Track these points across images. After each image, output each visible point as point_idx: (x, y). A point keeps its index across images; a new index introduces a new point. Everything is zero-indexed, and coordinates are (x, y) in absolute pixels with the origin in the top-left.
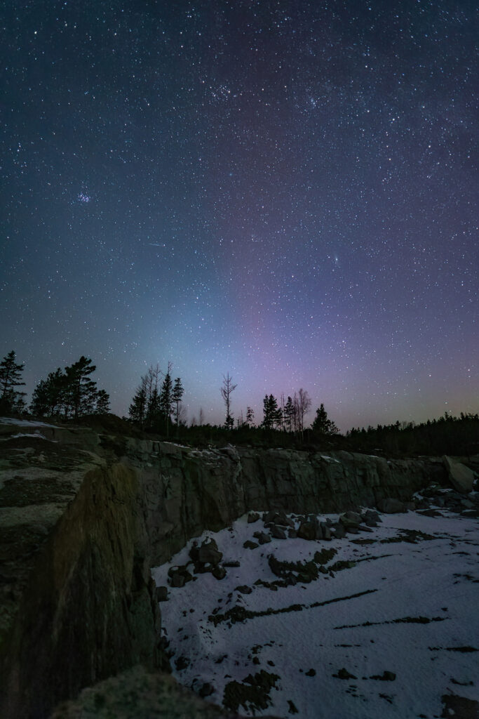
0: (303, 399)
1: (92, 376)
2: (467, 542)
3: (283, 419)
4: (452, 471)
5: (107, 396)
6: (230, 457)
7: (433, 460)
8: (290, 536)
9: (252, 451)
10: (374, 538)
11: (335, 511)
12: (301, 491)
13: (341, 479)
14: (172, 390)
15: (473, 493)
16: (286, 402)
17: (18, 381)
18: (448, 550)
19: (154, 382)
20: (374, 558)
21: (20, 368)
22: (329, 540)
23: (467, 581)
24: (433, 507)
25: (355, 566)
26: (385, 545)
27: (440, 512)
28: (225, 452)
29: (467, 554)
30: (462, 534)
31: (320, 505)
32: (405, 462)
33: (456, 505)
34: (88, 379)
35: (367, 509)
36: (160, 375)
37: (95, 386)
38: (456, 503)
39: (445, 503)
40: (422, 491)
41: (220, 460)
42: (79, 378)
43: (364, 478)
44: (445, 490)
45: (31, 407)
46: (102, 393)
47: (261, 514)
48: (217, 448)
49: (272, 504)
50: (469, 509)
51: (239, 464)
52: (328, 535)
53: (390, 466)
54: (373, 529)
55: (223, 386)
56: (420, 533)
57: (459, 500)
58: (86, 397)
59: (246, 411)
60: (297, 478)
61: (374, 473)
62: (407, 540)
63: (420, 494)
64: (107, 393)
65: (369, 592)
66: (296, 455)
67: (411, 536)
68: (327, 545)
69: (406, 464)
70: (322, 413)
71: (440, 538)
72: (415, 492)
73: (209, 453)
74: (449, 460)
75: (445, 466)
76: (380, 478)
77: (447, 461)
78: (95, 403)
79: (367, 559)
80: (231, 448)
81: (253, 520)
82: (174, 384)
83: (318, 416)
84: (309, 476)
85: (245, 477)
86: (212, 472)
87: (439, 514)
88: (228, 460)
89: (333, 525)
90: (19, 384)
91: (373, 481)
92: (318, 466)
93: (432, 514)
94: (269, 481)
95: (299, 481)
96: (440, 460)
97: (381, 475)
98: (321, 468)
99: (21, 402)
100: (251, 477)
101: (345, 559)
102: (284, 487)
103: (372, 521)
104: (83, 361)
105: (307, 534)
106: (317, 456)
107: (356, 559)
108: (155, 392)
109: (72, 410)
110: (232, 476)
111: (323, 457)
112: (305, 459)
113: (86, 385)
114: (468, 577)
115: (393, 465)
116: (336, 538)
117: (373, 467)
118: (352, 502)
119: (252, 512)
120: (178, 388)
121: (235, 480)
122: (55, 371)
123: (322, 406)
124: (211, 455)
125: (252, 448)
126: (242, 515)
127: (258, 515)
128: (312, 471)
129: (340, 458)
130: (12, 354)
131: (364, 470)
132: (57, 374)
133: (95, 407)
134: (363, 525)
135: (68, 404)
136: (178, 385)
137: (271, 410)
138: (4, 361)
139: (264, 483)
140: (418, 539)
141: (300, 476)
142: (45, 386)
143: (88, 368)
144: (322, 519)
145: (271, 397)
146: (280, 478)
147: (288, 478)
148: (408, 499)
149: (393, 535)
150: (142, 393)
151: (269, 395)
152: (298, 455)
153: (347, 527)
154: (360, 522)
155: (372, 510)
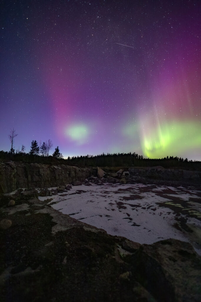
0: (49, 144)
2: (95, 192)
6: (11, 166)
7: (94, 168)
9: (22, 164)
10: (67, 194)
11: (56, 186)
12: (43, 179)
13: (60, 175)
15: (103, 178)
18: (89, 195)
20: (66, 200)
22: (51, 196)
24: (90, 183)
25: (58, 203)
26: (71, 195)
27: (92, 184)
29: (94, 195)
30: (95, 190)
31: (50, 184)
39: (94, 181)
40: (88, 178)
43: (69, 174)
44: (95, 178)
49: (30, 185)
50: (100, 183)
51: (15, 169)
52: (51, 194)
53: (79, 170)
54: (68, 191)
55: (10, 134)
56: (83, 191)
57: (98, 181)
60: (42, 175)
61: (73, 173)
62: (78, 193)
65: (60, 209)
67: (80, 192)
68: (49, 198)
69: (85, 169)
70: (57, 150)
71: (88, 192)
72: (86, 178)
74: (98, 168)
75: (97, 170)
76: (75, 174)
79: (63, 200)
80: (12, 163)
84: (48, 174)
85: (18, 175)
87: (91, 185)
89: (54, 191)
91: (72, 175)
92: (52, 170)
93: (89, 185)
94: (29, 176)
96: (96, 168)
97: (75, 172)
100: (21, 175)
101: (55, 201)
103: (68, 188)
105: (43, 195)
106: (52, 167)
107: (60, 200)
111: (55, 167)
112: (47, 167)
114: (91, 201)
116: (54, 195)
117: (73, 171)
118: (63, 183)
119: (20, 189)
123: (58, 147)
125: (23, 163)
128: (49, 172)
129: (62, 167)
131: (70, 172)
134: (65, 190)
139: (27, 177)
140: (82, 193)
141: (44, 174)
144: (50, 189)
145: (35, 141)
146: (35, 175)
147: (38, 175)
148: (83, 181)
149: (74, 192)
152: (44, 166)
153: (59, 191)
154: (64, 189)
155: (70, 185)
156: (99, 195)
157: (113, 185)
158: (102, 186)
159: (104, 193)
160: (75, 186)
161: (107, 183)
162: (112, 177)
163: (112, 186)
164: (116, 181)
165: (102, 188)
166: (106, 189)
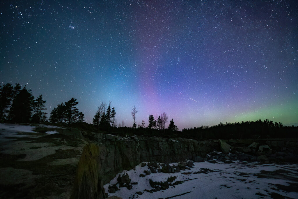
0: (165, 117)
1: (77, 106)
2: (226, 173)
3: (157, 125)
4: (222, 146)
5: (83, 115)
6: (135, 140)
7: (215, 141)
8: (158, 172)
9: (144, 138)
10: (191, 172)
11: (176, 161)
12: (163, 154)
13: (179, 149)
14: (111, 113)
15: (230, 154)
16: (158, 118)
17: (43, 108)
18: (219, 176)
19: (103, 109)
20: (191, 180)
21: (44, 102)
22: (174, 173)
23: (225, 187)
24: (214, 160)
25: (183, 183)
26: (195, 174)
27: (217, 161)
28: (133, 138)
29: (226, 177)
30: (224, 170)
31: (170, 159)
33: (223, 159)
34: (75, 108)
35: (189, 161)
36: (106, 106)
37: (78, 110)
38: (223, 158)
39: (219, 158)
41: (131, 142)
42: (71, 107)
43: (188, 148)
44: (219, 153)
45: (49, 119)
46: (81, 113)
47: (147, 163)
48: (129, 136)
49: (151, 159)
50: (227, 160)
51: (138, 143)
52: (173, 171)
53: (198, 144)
54: (191, 168)
55: (132, 111)
56: (209, 169)
58: (74, 115)
59: (142, 121)
60: (162, 148)
61: (192, 146)
62: (204, 172)
63: (209, 154)
64: (83, 114)
65: (188, 192)
66: (161, 139)
67: (205, 171)
68: (173, 175)
69: (204, 143)
70: (172, 122)
71: (216, 171)
72: (208, 154)
74: (221, 141)
75: (219, 144)
76: (194, 148)
77: (220, 141)
78: (78, 118)
79: (188, 180)
80: (135, 137)
81: (143, 165)
82: (112, 110)
83: (171, 124)
84: (167, 148)
85: (141, 148)
86: (127, 146)
87: (216, 162)
88: (134, 142)
89: (175, 167)
90: (44, 109)
93: (214, 162)
94: (150, 150)
95: (162, 150)
96: (218, 141)
97: (195, 147)
98: (171, 144)
99: (45, 117)
100: (143, 148)
101: (179, 180)
102: (156, 152)
103: (191, 165)
104: (73, 100)
105: (165, 171)
106: (170, 140)
107: (184, 180)
108: (104, 113)
109: (68, 120)
110: (135, 148)
111: (172, 140)
112: (165, 141)
113: (74, 110)
114: (225, 186)
115: (199, 143)
116: (176, 172)
117: (192, 144)
118: (183, 158)
119: (143, 162)
120: (113, 112)
121: (136, 150)
122: (61, 104)
123: (172, 119)
124: (127, 140)
125: (144, 136)
126: (139, 164)
127: (146, 164)
128: (167, 146)
129: (179, 140)
130: (41, 96)
131: (188, 145)
132: (61, 105)
133: (78, 119)
134: (187, 167)
135: (66, 118)
136: (113, 110)
137: (152, 121)
138: (37, 99)
139: (148, 151)
140: (208, 172)
141: (163, 148)
142: (55, 110)
143: (75, 103)
144: (171, 165)
145: (152, 116)
146: (155, 148)
147: (158, 149)
148: (205, 157)
149: (199, 170)
150: (98, 114)
151: (151, 115)
153: (181, 168)
154: (186, 166)
156: (233, 178)
157: (249, 164)
159: (240, 175)
160: (196, 162)
161: (239, 161)
162: (243, 152)
163: (248, 166)
164: (252, 159)
165: (233, 167)
166: (239, 169)
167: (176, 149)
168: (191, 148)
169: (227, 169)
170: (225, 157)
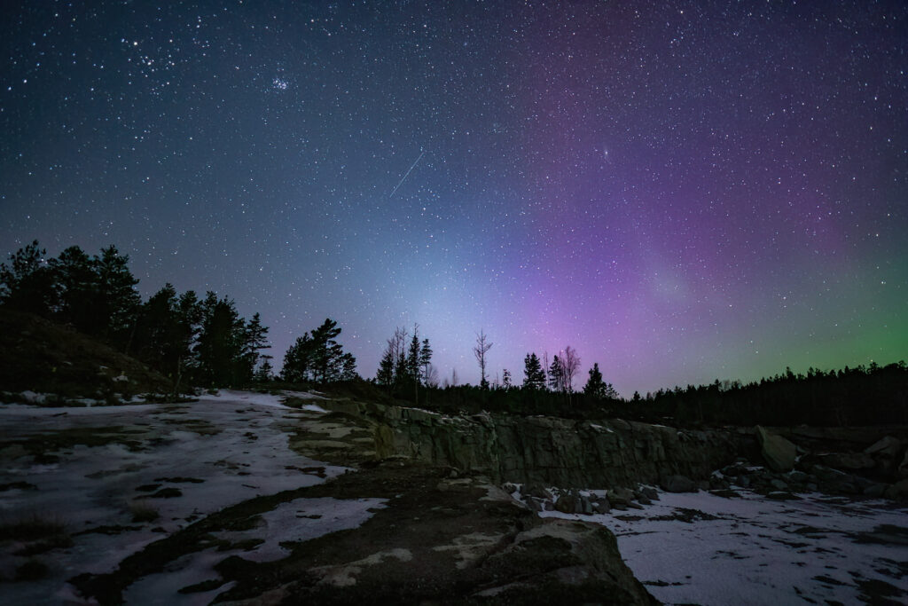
1: (338, 340)
2: (754, 524)
3: (547, 382)
4: (765, 445)
5: (353, 360)
6: (483, 424)
7: (742, 431)
8: (546, 509)
9: (508, 419)
10: (642, 515)
13: (614, 451)
14: (421, 353)
15: (794, 472)
17: (263, 344)
18: (727, 530)
19: (401, 345)
20: (636, 534)
21: (265, 330)
22: (591, 514)
23: (729, 557)
24: (733, 487)
27: (741, 493)
28: (478, 419)
29: (746, 535)
30: (751, 516)
31: (587, 480)
32: (702, 433)
33: (763, 486)
34: (334, 343)
35: (647, 486)
36: (406, 338)
37: (341, 349)
38: (765, 483)
39: (751, 483)
40: (724, 469)
41: (472, 428)
42: (325, 341)
43: (644, 451)
44: (754, 468)
45: (281, 373)
46: (348, 356)
47: (518, 486)
48: (469, 415)
49: (531, 475)
50: (778, 491)
51: (494, 432)
52: (589, 509)
53: (681, 438)
54: (644, 506)
55: (477, 345)
56: (700, 513)
57: (769, 480)
58: (332, 361)
59: (502, 373)
60: (560, 448)
61: (658, 445)
62: (681, 519)
63: (722, 472)
64: (353, 357)
66: (559, 422)
67: (688, 515)
69: (702, 436)
70: (595, 375)
71: (722, 518)
72: (715, 470)
73: (460, 420)
74: (763, 431)
75: (757, 439)
76: (665, 450)
77: (760, 433)
78: (341, 367)
79: (627, 534)
80: (485, 415)
82: (421, 346)
83: (592, 377)
84: (575, 447)
85: (502, 446)
86: (463, 440)
87: (737, 495)
88: (481, 428)
89: (597, 500)
90: (265, 347)
91: (655, 454)
92: (586, 436)
93: (729, 494)
94: (528, 451)
95: (563, 452)
96: (752, 432)
97: (667, 447)
98: (590, 438)
99: (267, 366)
100: (507, 447)
102: (545, 459)
103: (647, 499)
104: (329, 324)
105: (565, 507)
106: (584, 425)
108: (402, 356)
109: (320, 374)
110: (486, 445)
111: (593, 426)
112: (570, 428)
113: (332, 348)
114: (732, 554)
115: (685, 436)
116: (599, 513)
117: (657, 439)
118: (627, 478)
119: (508, 484)
120: (426, 350)
121: (489, 450)
122: (303, 336)
123: (596, 365)
124: (462, 422)
125: (509, 415)
128: (577, 441)
129: (614, 427)
130: (256, 317)
131: (645, 442)
132: (305, 338)
133: (341, 371)
134: (636, 502)
135: (316, 368)
136: (425, 347)
137: (532, 371)
138: (250, 323)
139: (522, 453)
140: (696, 519)
141: (564, 447)
142: (294, 351)
143: (333, 331)
144: (586, 494)
145: (534, 356)
146: (541, 449)
147: (550, 449)
148: (704, 478)
149: (668, 513)
150: (389, 356)
151: (531, 354)
152: (561, 423)
153: (614, 504)
154: (632, 499)
155: (651, 488)
156: (770, 537)
158: (790, 506)
159: (798, 532)
160: (669, 491)
161: (818, 496)
162: (840, 469)
163: (845, 511)
164: (868, 490)
165: (787, 512)
166: (807, 517)
167: (605, 453)
168: (656, 449)
169: (762, 513)
170: (773, 482)
